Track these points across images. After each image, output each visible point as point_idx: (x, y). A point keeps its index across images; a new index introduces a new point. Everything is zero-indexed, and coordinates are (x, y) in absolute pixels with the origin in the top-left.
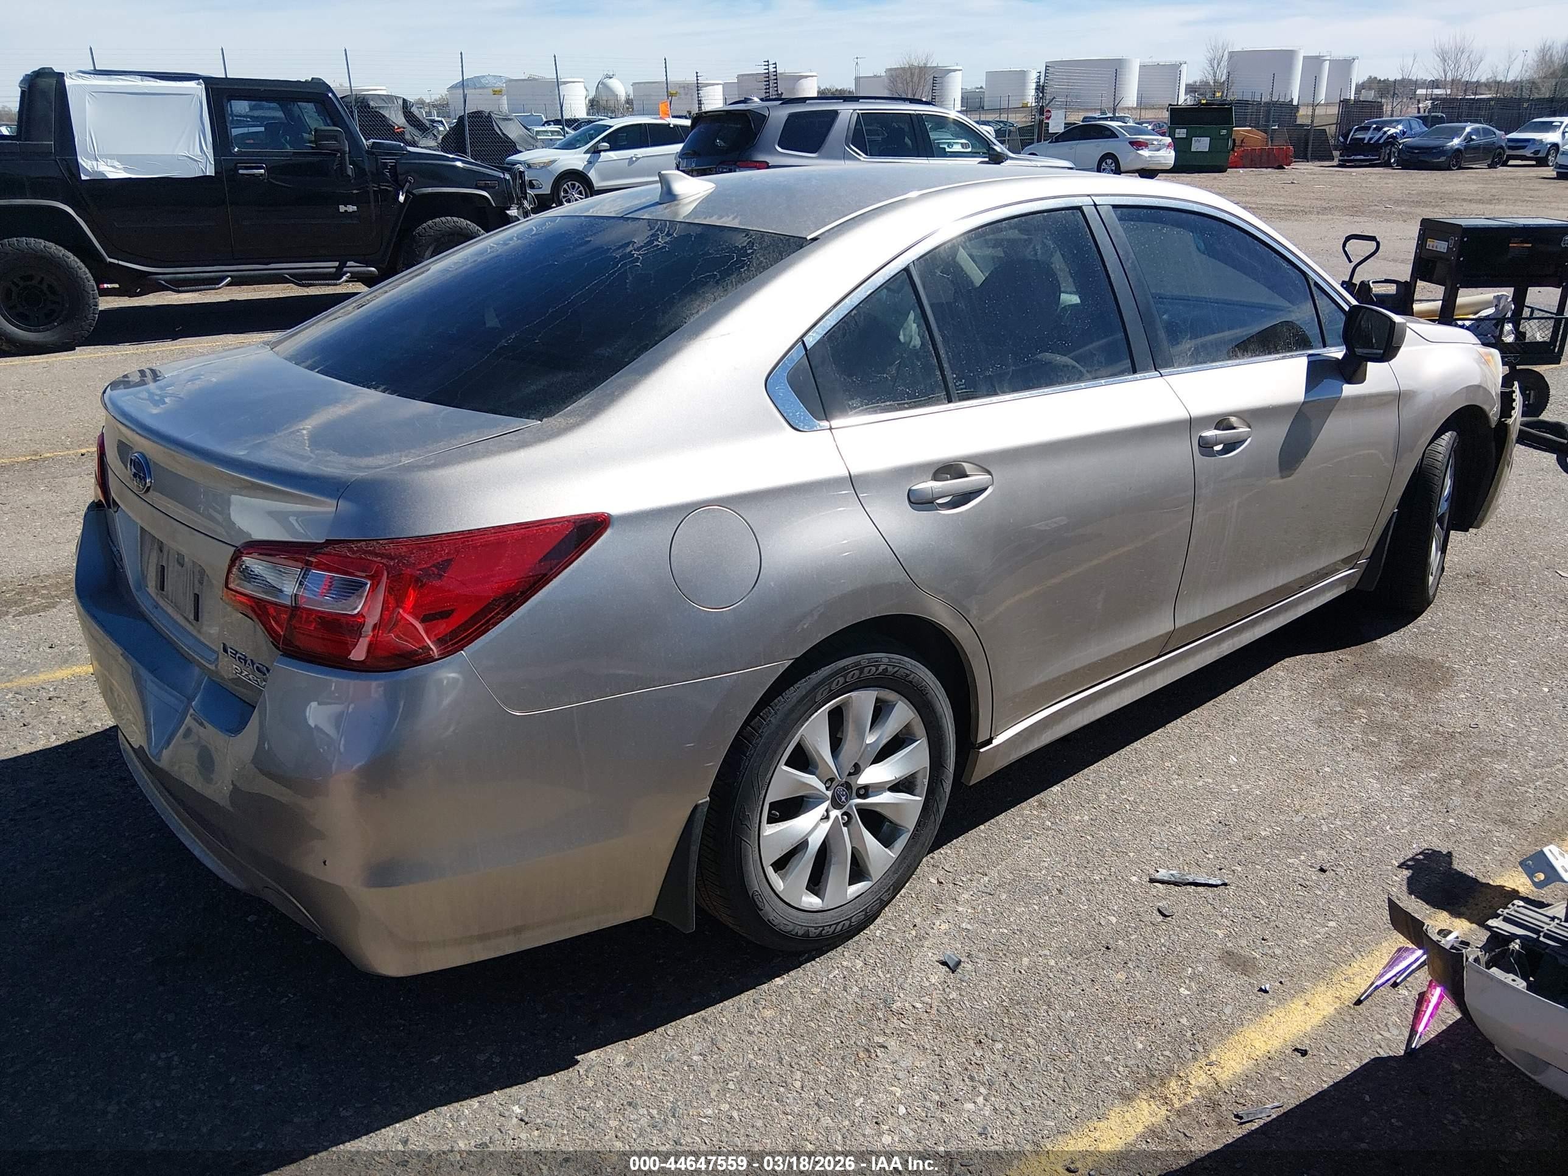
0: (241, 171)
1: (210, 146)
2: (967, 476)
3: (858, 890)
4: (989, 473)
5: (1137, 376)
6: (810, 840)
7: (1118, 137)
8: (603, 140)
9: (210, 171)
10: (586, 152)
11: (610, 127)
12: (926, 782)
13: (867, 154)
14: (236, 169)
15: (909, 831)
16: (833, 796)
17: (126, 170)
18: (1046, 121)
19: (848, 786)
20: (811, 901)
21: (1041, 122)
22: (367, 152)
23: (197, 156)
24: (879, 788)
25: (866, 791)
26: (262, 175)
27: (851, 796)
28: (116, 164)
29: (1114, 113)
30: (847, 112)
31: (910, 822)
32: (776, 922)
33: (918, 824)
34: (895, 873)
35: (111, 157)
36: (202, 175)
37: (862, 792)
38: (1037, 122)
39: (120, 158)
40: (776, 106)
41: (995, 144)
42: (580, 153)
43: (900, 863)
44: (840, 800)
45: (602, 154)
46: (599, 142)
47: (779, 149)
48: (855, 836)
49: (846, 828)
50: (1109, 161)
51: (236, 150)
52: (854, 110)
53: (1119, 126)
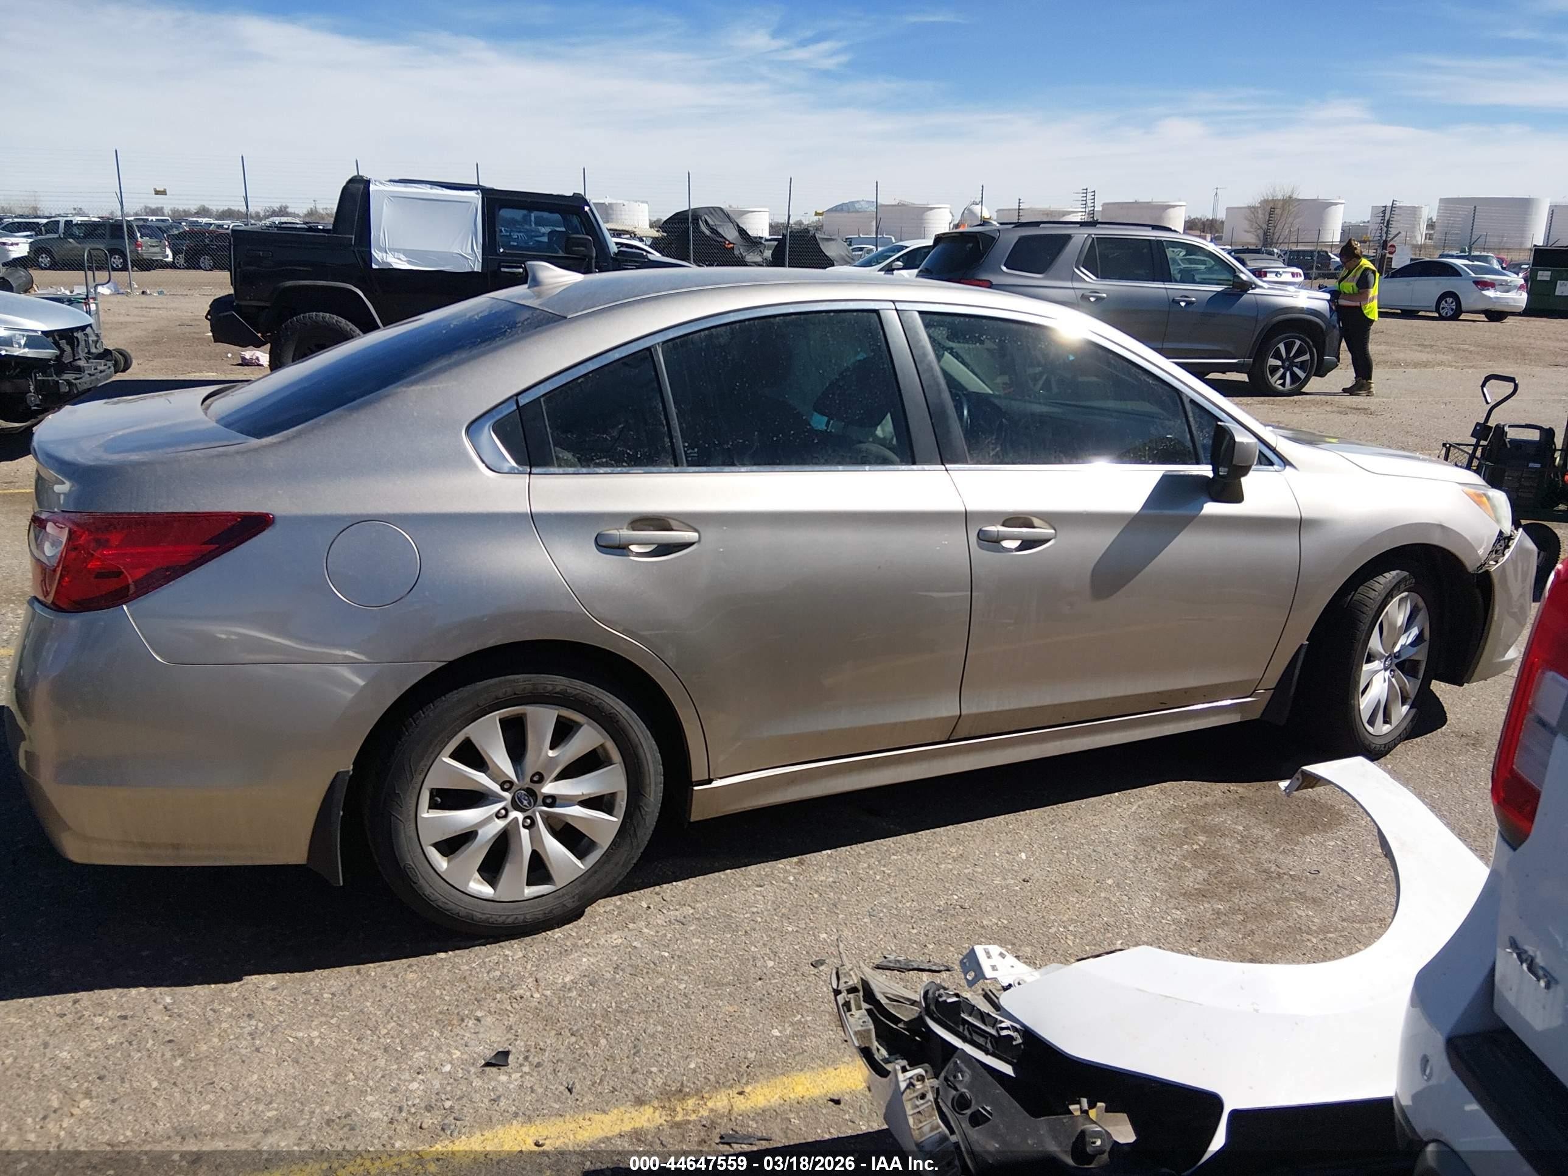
0: (503, 269)
1: (480, 246)
2: (672, 530)
3: (539, 891)
4: (696, 530)
5: (914, 467)
6: (480, 832)
7: (1461, 275)
8: (898, 259)
9: (478, 268)
10: (881, 270)
11: (907, 247)
12: (624, 804)
13: (1097, 277)
14: (500, 267)
15: (602, 848)
16: (513, 798)
17: (409, 262)
18: (1391, 256)
19: (532, 793)
20: (479, 887)
21: (1383, 256)
22: (612, 258)
23: (469, 254)
24: (568, 801)
25: (552, 800)
26: (520, 273)
27: (535, 802)
28: (402, 256)
29: (1470, 251)
30: (1081, 237)
31: (604, 840)
32: (433, 898)
33: (614, 843)
34: (584, 883)
35: (398, 251)
36: (470, 270)
37: (549, 801)
38: (1379, 256)
39: (406, 252)
40: (1007, 229)
41: (1242, 272)
42: (874, 271)
43: (591, 876)
44: (522, 803)
45: (895, 272)
46: (894, 261)
47: (1004, 268)
48: (535, 839)
49: (527, 831)
50: (1450, 300)
51: (502, 250)
52: (1089, 235)
53: (1465, 265)
